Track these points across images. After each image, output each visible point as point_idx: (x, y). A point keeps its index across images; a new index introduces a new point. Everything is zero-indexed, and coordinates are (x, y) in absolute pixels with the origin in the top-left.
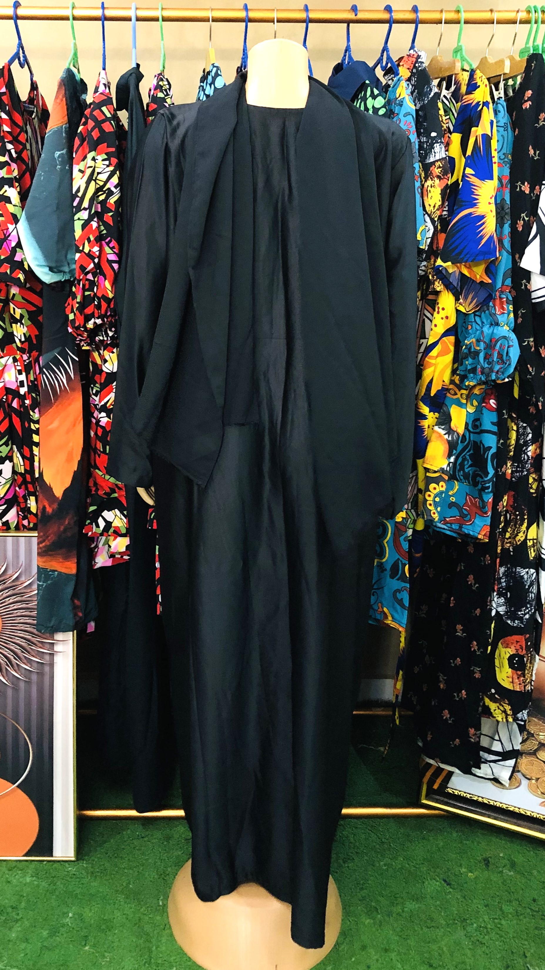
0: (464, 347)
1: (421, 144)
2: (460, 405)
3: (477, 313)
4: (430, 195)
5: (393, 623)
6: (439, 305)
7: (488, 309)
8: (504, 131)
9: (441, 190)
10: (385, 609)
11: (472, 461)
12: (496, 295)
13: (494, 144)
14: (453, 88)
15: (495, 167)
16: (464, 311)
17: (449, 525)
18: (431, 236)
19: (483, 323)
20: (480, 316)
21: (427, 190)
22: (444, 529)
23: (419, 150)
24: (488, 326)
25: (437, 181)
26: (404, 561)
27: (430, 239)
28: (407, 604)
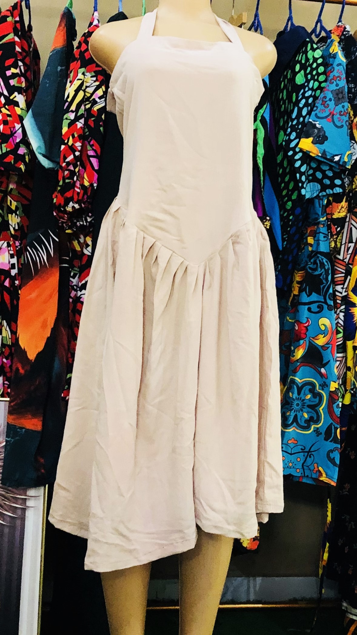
1: (349, 89)
5: (326, 479)
10: (320, 468)
21: (356, 125)
26: (336, 426)
28: (338, 462)
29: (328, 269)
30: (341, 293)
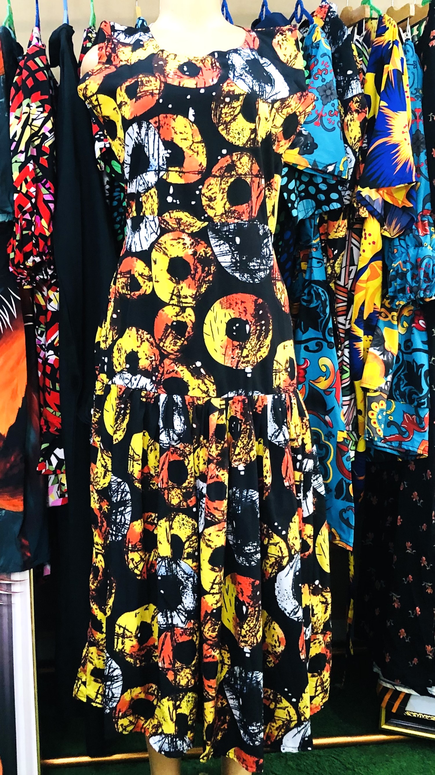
0: (392, 270)
1: (338, 82)
2: (391, 326)
3: (402, 237)
4: (350, 129)
5: (341, 543)
6: (366, 232)
7: (412, 232)
8: (414, 68)
9: (360, 123)
10: (333, 530)
11: (406, 380)
12: (417, 218)
13: (406, 80)
14: (364, 33)
15: (408, 101)
16: (389, 236)
17: (389, 443)
18: (353, 166)
19: (407, 245)
20: (404, 240)
21: (347, 125)
22: (385, 447)
23: (338, 87)
24: (413, 247)
25: (356, 115)
26: (348, 481)
27: (352, 169)
28: (353, 523)
29: (326, 300)
30: (344, 325)
